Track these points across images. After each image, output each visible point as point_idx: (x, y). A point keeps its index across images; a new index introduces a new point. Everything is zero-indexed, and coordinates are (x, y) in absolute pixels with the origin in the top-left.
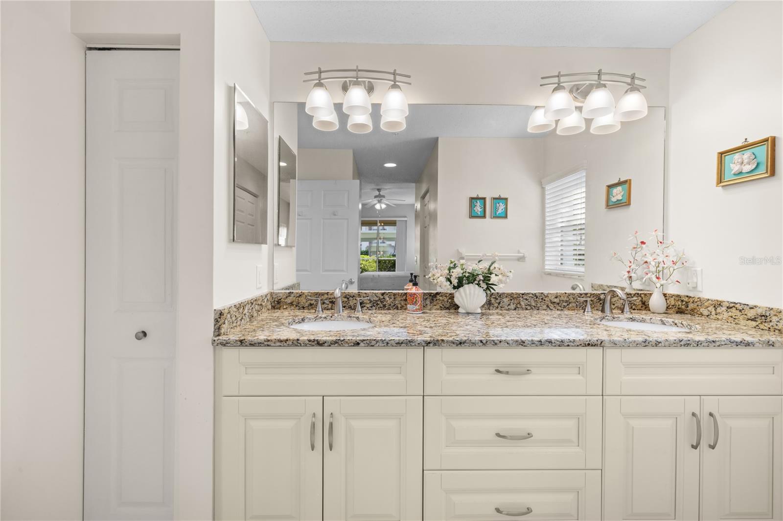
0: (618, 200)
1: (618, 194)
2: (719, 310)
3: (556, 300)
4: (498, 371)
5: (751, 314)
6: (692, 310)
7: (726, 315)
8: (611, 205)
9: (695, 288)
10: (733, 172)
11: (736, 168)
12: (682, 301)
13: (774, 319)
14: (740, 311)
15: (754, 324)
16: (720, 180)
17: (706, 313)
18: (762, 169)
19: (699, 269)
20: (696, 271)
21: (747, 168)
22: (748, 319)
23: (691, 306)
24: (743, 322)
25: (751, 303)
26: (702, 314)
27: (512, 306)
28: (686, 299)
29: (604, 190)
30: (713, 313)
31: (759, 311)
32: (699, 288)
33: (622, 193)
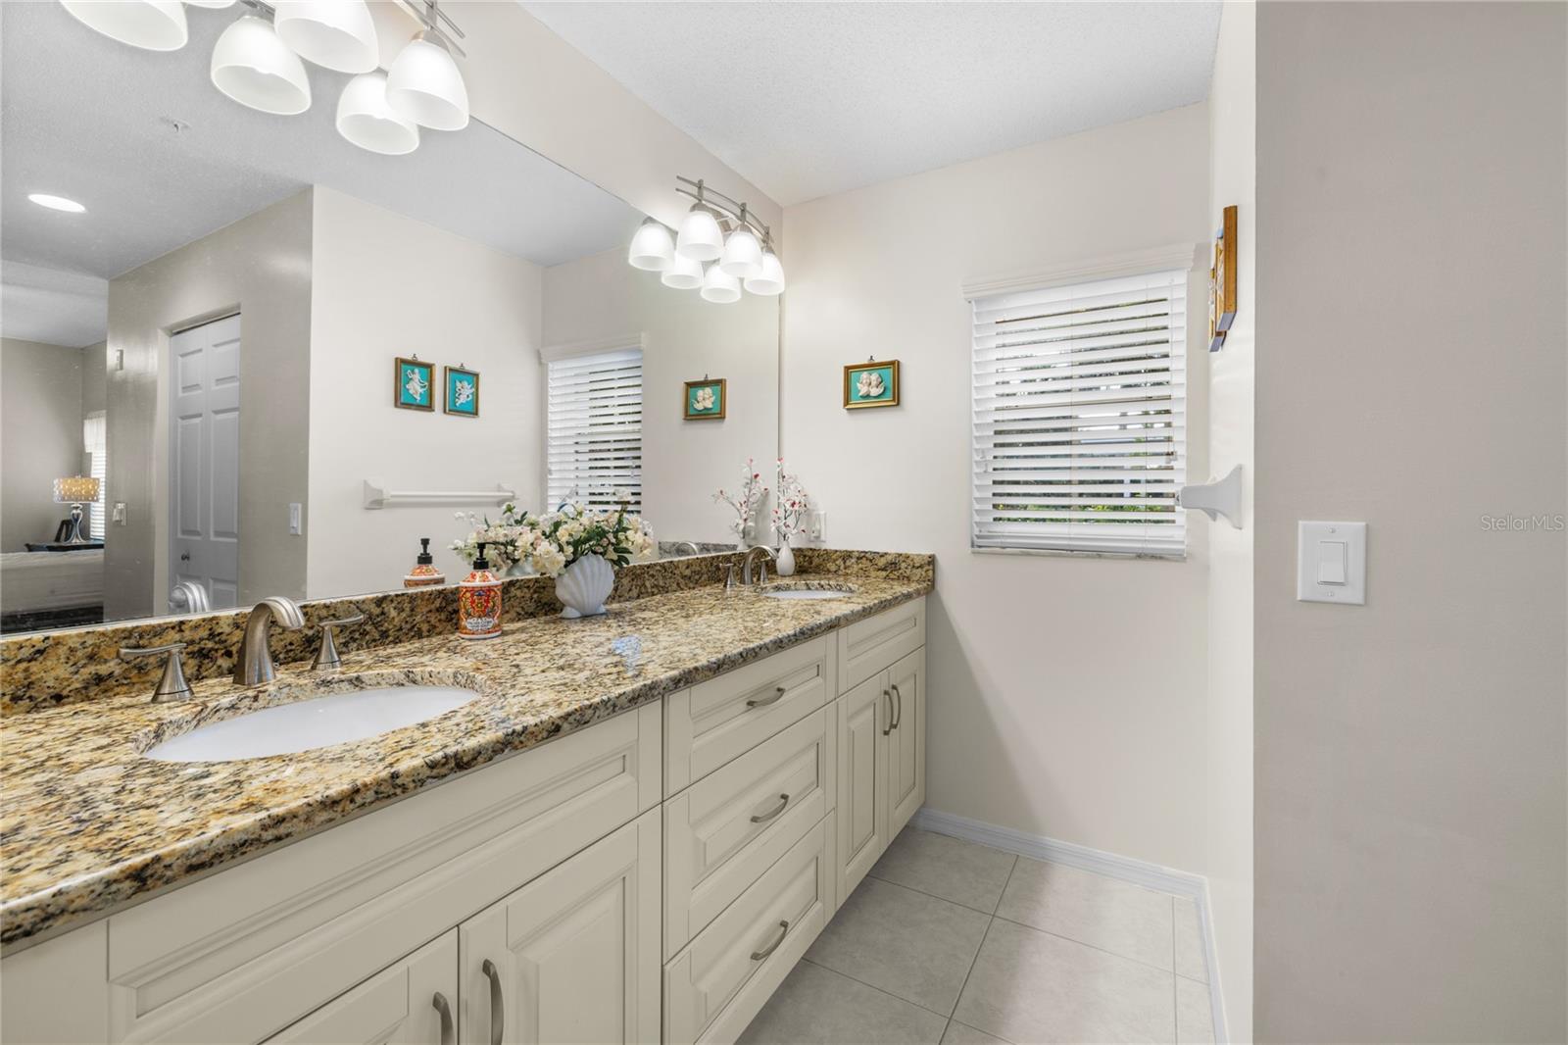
0: (705, 409)
1: (705, 399)
2: (848, 563)
3: (687, 572)
4: (750, 703)
5: (882, 562)
6: (817, 566)
7: (856, 568)
8: (693, 416)
9: (818, 538)
10: (860, 394)
11: (863, 390)
12: (805, 556)
13: (903, 565)
14: (871, 561)
15: (884, 574)
16: (847, 401)
17: (833, 568)
18: (889, 396)
19: (822, 513)
20: (819, 515)
21: (875, 392)
22: (879, 570)
23: (816, 561)
24: (873, 574)
25: (881, 550)
26: (829, 571)
27: (635, 592)
28: (810, 553)
29: (682, 387)
30: (842, 567)
31: (889, 558)
32: (823, 538)
33: (713, 399)
